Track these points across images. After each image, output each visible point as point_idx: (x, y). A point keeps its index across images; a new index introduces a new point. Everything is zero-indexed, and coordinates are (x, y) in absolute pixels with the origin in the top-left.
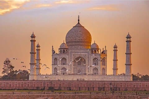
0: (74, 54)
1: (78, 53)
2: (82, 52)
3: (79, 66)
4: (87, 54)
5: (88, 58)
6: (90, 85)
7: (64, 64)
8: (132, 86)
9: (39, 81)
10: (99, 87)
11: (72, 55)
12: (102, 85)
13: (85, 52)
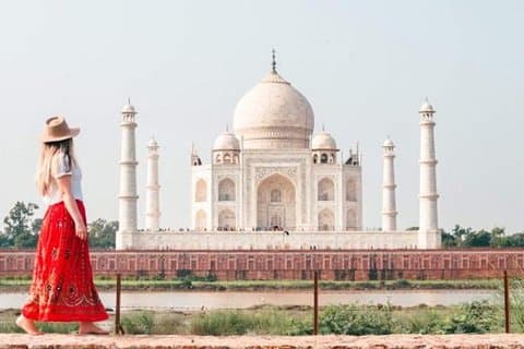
0: (258, 165)
1: (271, 161)
2: (285, 161)
3: (274, 203)
4: (298, 164)
5: (303, 177)
6: (308, 263)
7: (227, 198)
8: (441, 265)
9: (145, 251)
10: (336, 271)
11: (253, 170)
12: (346, 263)
13: (292, 160)
